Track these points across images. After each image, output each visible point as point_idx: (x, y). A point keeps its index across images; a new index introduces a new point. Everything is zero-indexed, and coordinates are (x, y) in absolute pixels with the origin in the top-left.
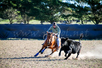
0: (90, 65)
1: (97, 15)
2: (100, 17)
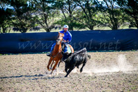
2: (28, 23)
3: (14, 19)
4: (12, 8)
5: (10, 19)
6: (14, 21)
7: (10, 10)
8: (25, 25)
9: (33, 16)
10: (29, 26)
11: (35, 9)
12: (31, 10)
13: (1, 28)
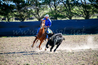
0: (17, 60)
1: (22, 13)
2: (25, 15)
3: (15, 12)
4: (14, 4)
5: (13, 12)
7: (13, 5)
8: (23, 16)
9: (29, 9)
10: (26, 17)
11: (30, 4)
12: (28, 5)
13: (7, 18)
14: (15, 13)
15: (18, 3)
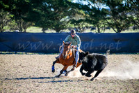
1: (119, 21)
2: (123, 23)
6: (109, 21)
8: (119, 25)
13: (97, 28)
14: (108, 21)
15: (113, 7)
